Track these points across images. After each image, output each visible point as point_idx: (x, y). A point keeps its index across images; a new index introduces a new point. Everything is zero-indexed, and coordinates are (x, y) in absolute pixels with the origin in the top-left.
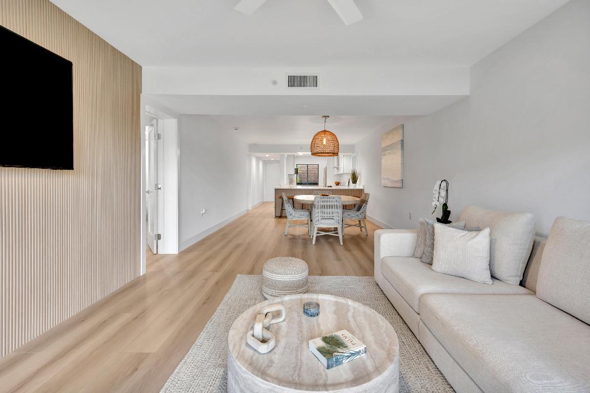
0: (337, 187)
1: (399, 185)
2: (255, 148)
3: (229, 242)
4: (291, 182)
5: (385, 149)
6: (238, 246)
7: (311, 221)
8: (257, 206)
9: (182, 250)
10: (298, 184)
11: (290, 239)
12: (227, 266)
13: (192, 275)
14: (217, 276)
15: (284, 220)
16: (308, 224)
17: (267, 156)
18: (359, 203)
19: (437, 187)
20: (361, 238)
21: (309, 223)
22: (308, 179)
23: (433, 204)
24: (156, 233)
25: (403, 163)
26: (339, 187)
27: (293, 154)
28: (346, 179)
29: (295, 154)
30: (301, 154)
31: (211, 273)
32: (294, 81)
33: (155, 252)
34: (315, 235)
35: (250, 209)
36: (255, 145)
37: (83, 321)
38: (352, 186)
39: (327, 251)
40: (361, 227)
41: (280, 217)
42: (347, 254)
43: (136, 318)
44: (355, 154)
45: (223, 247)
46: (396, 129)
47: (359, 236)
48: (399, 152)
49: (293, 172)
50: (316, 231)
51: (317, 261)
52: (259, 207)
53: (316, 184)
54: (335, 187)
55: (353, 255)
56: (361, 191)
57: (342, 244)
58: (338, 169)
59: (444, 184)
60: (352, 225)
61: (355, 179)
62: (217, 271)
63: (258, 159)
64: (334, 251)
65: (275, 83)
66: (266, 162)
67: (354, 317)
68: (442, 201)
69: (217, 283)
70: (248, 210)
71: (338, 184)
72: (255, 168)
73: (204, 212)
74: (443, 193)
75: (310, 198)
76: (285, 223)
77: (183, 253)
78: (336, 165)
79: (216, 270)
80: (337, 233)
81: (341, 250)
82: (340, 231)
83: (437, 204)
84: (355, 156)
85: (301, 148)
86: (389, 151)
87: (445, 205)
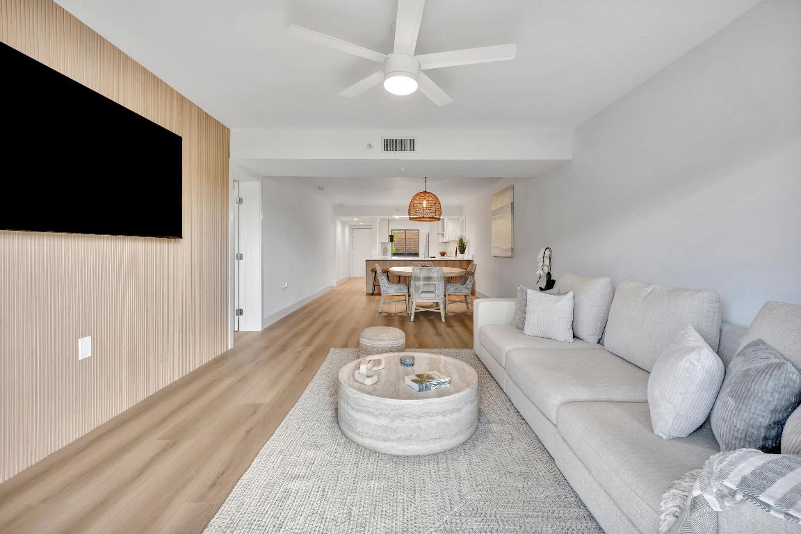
0: (443, 257)
1: (509, 254)
2: (341, 210)
3: (316, 319)
4: (385, 251)
5: (495, 213)
6: (326, 324)
7: (410, 296)
8: (343, 282)
9: (265, 327)
10: (394, 254)
11: (385, 317)
12: (318, 342)
13: (283, 348)
14: (310, 349)
15: (377, 297)
16: (405, 300)
17: (356, 219)
18: (464, 275)
19: (541, 255)
20: (467, 316)
21: (407, 299)
22: (406, 249)
23: (538, 273)
24: (236, 308)
25: (513, 229)
26: (445, 258)
27: (387, 217)
28: (453, 248)
29: (390, 218)
30: (397, 217)
31: (303, 347)
32: (390, 145)
33: (236, 329)
34: (413, 312)
35: (335, 285)
36: (341, 206)
37: (190, 383)
38: (460, 257)
39: (427, 327)
40: (467, 304)
41: (373, 294)
42: (449, 330)
43: (240, 381)
44: (464, 217)
45: (310, 325)
46: (506, 189)
47: (464, 314)
48: (510, 216)
49: (387, 239)
50: (414, 307)
51: (416, 336)
52: (345, 283)
53: (417, 255)
54: (439, 257)
55: (456, 331)
56: (469, 262)
57: (444, 320)
58: (443, 235)
59: (548, 252)
60: (456, 302)
61: (462, 248)
62: (309, 346)
63: (344, 223)
64: (435, 327)
65: (370, 146)
66: (353, 228)
67: (445, 367)
68: (546, 270)
69: (311, 355)
70: (332, 287)
71: (443, 254)
72: (340, 234)
73: (286, 285)
74: (547, 262)
75: (408, 270)
76: (379, 301)
77: (267, 330)
78: (440, 231)
79: (308, 344)
80: (439, 309)
81: (442, 327)
82: (441, 306)
83: (541, 272)
84: (463, 220)
85: (398, 210)
86: (498, 215)
87: (549, 275)
